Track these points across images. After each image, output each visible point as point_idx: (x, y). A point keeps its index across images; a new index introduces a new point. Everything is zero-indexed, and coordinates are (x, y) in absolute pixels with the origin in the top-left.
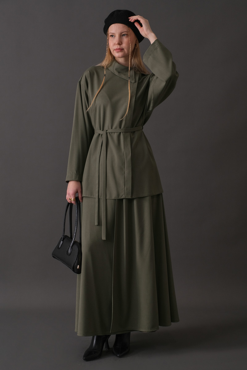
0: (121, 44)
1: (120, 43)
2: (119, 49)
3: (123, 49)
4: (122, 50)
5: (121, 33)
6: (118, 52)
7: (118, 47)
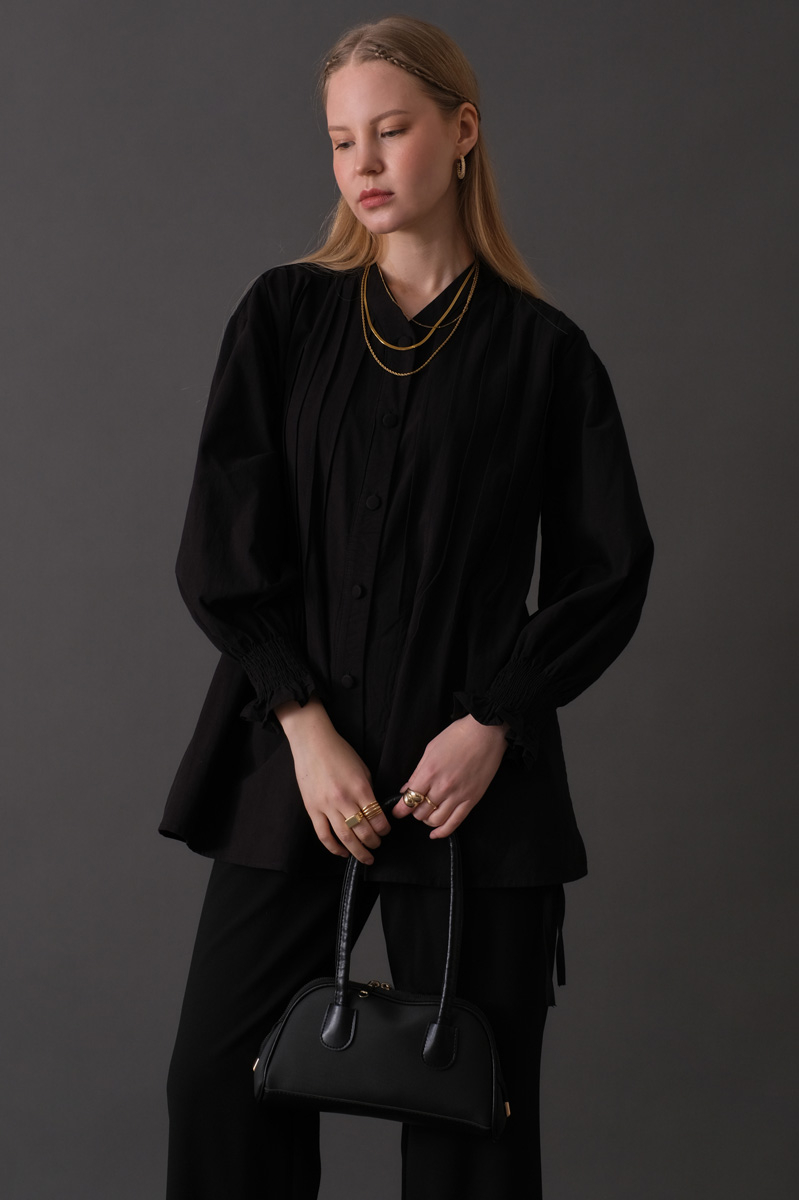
0: (379, 170)
1: (374, 168)
2: (374, 194)
3: (390, 193)
4: (388, 199)
5: (374, 124)
6: (372, 209)
7: (368, 184)
